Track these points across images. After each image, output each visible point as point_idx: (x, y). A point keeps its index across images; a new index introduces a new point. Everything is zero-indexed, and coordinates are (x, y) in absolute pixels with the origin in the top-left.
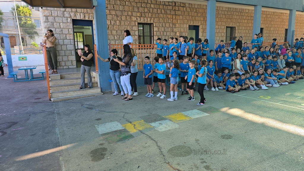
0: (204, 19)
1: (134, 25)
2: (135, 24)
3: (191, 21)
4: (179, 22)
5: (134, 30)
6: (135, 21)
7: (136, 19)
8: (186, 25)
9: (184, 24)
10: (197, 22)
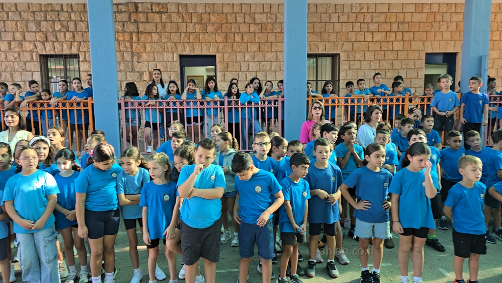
0: (226, 38)
1: (29, 59)
2: (32, 58)
3: (185, 44)
4: (148, 49)
5: (29, 71)
6: (31, 52)
7: (32, 47)
8: (171, 55)
9: (165, 54)
10: (204, 47)
